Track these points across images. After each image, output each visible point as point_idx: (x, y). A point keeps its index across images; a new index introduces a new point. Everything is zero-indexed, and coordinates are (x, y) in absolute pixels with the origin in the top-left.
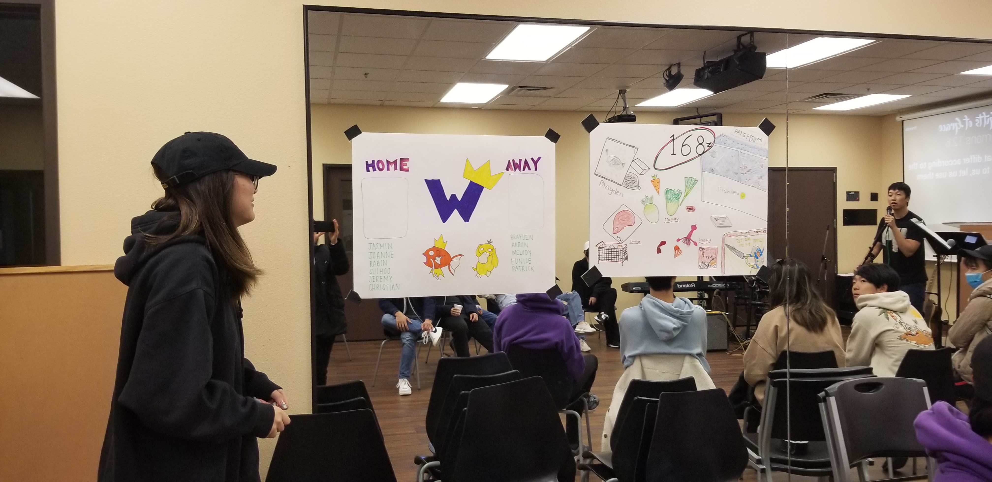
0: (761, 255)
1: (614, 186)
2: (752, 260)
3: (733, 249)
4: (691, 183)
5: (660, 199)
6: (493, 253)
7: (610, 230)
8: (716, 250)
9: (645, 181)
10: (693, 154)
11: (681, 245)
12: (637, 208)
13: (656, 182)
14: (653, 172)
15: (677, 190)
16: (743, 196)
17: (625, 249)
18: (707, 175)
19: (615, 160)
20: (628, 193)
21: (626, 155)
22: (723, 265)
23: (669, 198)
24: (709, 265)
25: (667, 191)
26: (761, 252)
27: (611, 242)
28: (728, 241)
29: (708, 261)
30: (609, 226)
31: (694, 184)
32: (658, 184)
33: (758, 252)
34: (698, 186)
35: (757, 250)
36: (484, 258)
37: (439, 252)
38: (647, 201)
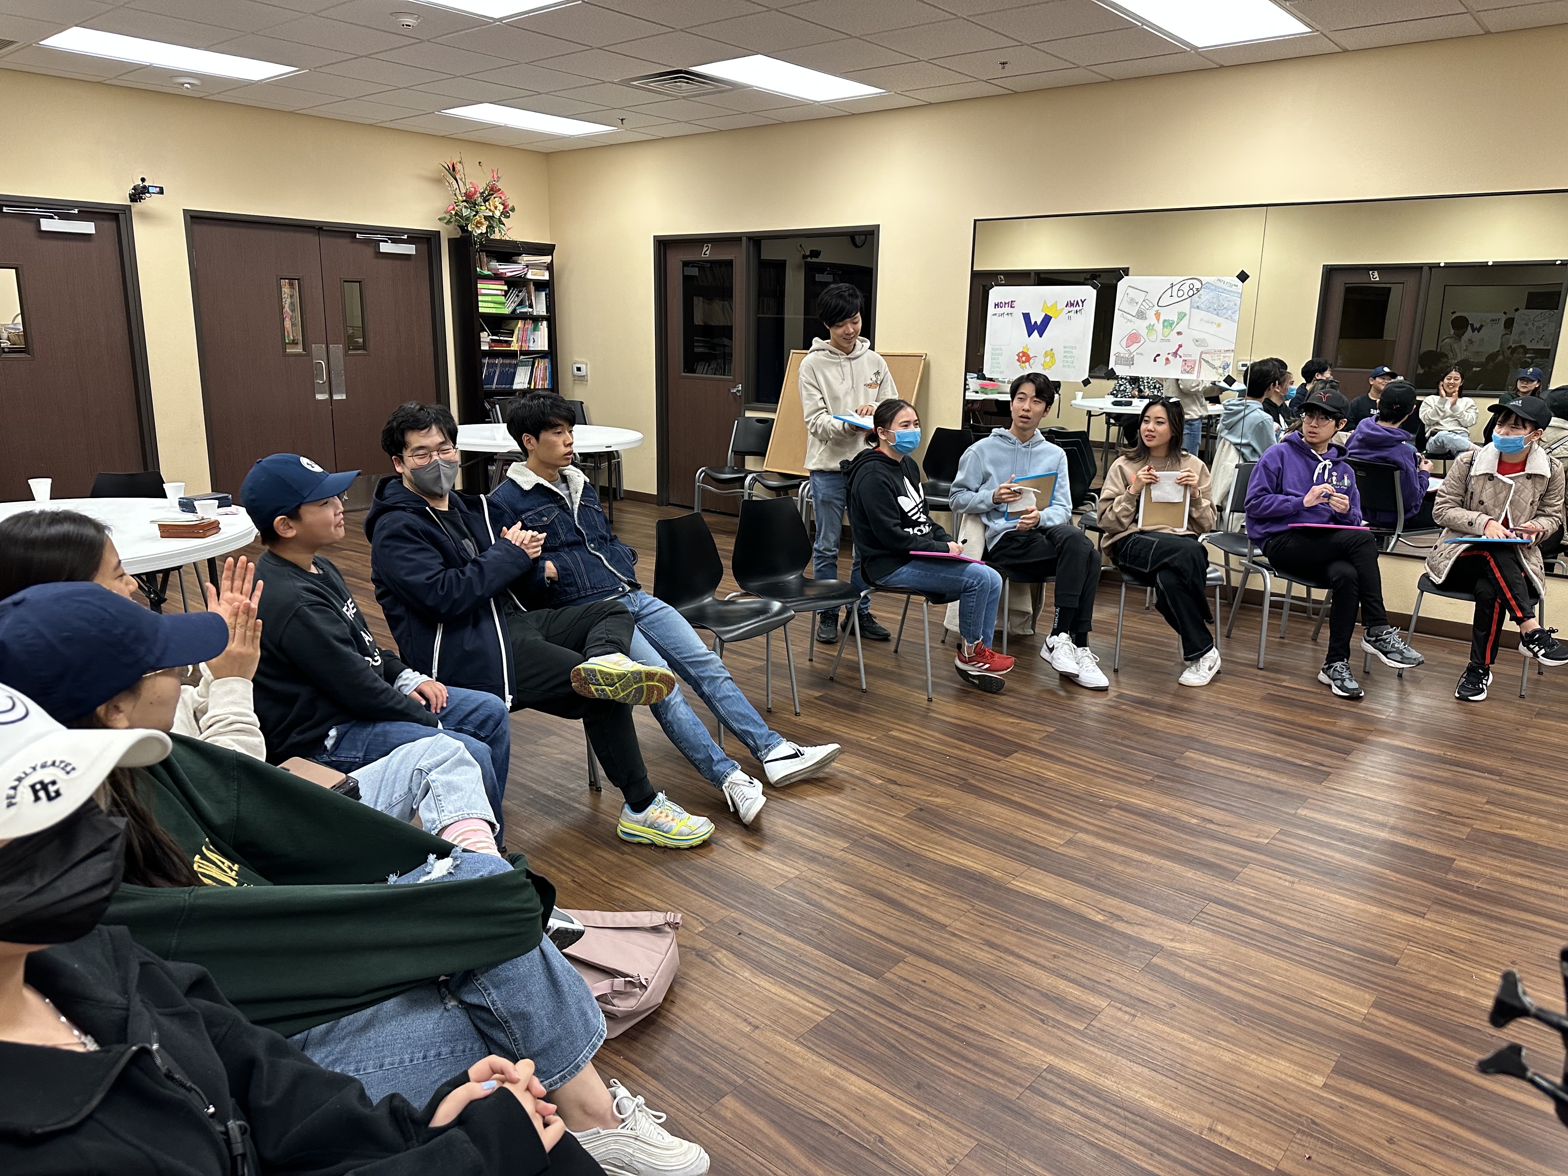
1: (1129, 317)
2: (1221, 371)
3: (1207, 362)
4: (1182, 316)
5: (1159, 326)
6: (1053, 356)
7: (1124, 345)
8: (1195, 361)
9: (1151, 314)
10: (1186, 296)
11: (1170, 357)
12: (1143, 332)
13: (1158, 315)
14: (1156, 308)
15: (1172, 321)
16: (1219, 325)
17: (1132, 358)
18: (1194, 311)
19: (1132, 301)
20: (1138, 322)
21: (1140, 297)
22: (1199, 372)
23: (1165, 325)
25: (1165, 321)
26: (1228, 366)
27: (1123, 352)
28: (1204, 356)
30: (1124, 343)
31: (1184, 317)
34: (1186, 318)
36: (1048, 359)
37: (1025, 354)
38: (1150, 328)
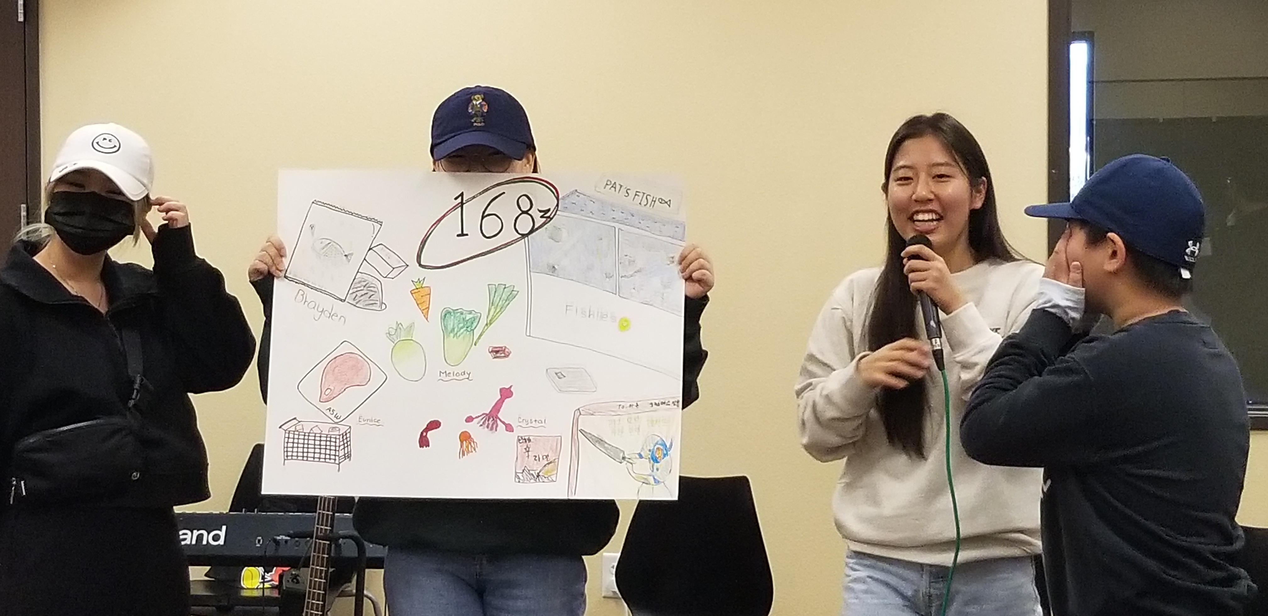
0: (665, 455)
1: (326, 302)
2: (644, 467)
3: (599, 441)
4: (502, 296)
5: (429, 331)
7: (314, 394)
8: (558, 442)
9: (397, 292)
10: (509, 234)
11: (474, 429)
12: (376, 348)
13: (421, 295)
14: (415, 272)
15: (470, 312)
16: (624, 325)
17: (346, 438)
18: (541, 280)
19: (330, 248)
20: (357, 316)
21: (356, 236)
22: (573, 475)
23: (450, 328)
24: (538, 476)
25: (446, 314)
26: (666, 449)
27: (314, 419)
28: (585, 423)
29: (537, 467)
31: (508, 300)
32: (426, 298)
33: (658, 449)
34: (518, 304)
35: (657, 444)
38: (400, 335)
